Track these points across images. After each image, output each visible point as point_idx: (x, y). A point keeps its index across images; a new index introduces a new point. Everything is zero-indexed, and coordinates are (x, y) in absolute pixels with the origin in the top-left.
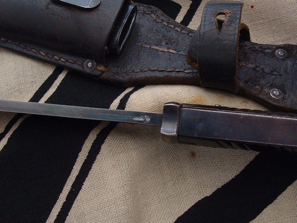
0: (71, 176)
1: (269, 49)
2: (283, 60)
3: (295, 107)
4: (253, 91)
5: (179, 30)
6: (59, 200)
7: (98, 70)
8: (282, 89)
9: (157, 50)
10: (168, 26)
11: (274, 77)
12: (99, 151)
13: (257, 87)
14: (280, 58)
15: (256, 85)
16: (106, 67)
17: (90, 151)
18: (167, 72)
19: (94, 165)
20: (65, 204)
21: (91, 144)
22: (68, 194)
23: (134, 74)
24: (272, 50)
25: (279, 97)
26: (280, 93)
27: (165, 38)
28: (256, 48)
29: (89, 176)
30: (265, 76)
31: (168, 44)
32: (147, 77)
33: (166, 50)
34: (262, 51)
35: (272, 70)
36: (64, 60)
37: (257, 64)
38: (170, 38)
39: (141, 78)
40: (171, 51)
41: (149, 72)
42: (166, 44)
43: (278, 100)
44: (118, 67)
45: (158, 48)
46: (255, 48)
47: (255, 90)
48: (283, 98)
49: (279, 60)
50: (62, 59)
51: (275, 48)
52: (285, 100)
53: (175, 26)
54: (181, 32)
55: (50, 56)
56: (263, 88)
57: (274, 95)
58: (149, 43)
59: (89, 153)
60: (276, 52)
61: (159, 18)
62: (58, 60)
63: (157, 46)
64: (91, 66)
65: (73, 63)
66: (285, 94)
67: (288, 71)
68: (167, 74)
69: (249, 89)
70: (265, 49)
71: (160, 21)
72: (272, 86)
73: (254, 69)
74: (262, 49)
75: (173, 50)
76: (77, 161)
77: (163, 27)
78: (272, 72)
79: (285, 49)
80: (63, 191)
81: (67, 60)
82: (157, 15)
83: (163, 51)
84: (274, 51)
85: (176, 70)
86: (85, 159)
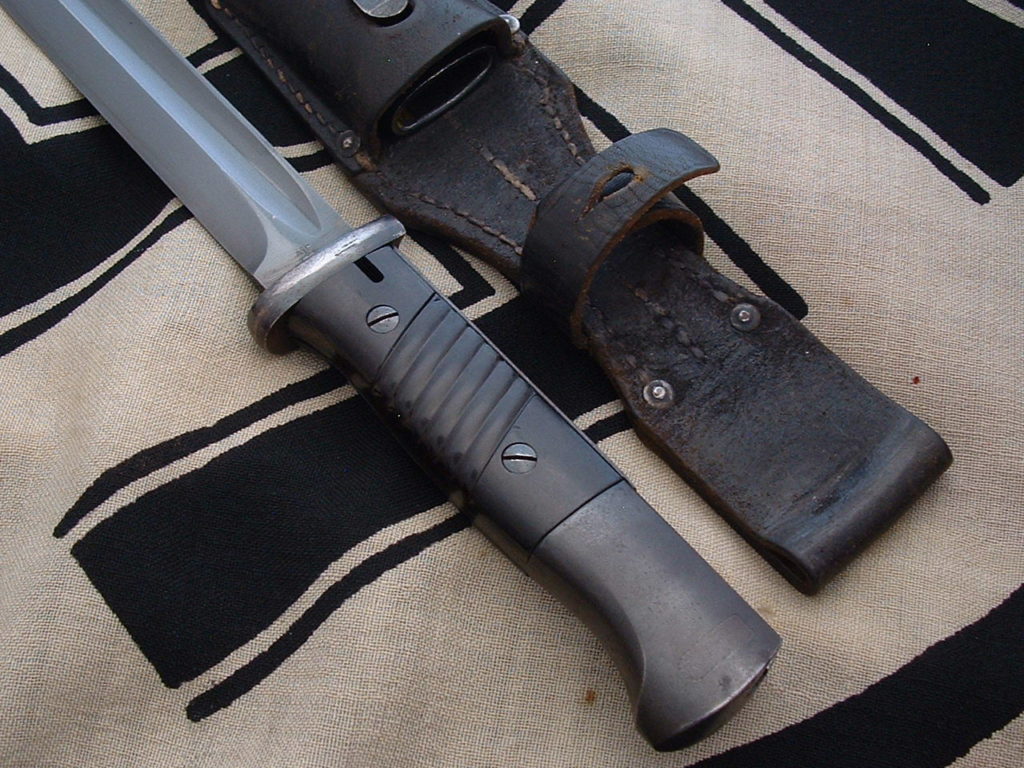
0: (296, 605)
1: (726, 291)
2: (737, 332)
3: (672, 442)
4: (614, 361)
5: (574, 152)
6: (254, 641)
7: (356, 160)
8: (681, 389)
9: (502, 174)
10: (560, 130)
11: (685, 357)
12: (374, 579)
13: (632, 360)
14: (734, 324)
15: (632, 353)
16: (374, 161)
17: (355, 568)
18: (484, 230)
19: (348, 602)
20: (262, 656)
21: (367, 557)
22: (278, 641)
23: (419, 202)
24: (732, 298)
25: (659, 405)
26: (666, 396)
27: (536, 155)
28: (699, 276)
29: (329, 621)
30: (667, 346)
31: (532, 173)
32: (437, 222)
33: (517, 183)
34: (707, 288)
35: (695, 342)
36: (310, 110)
37: (673, 312)
38: (545, 158)
39: (424, 217)
40: (527, 191)
41: (452, 213)
42: (529, 170)
43: (651, 408)
44: (399, 173)
45: (504, 169)
46: (697, 274)
47: (620, 361)
48: (665, 411)
49: (728, 326)
50: (307, 106)
51: (740, 295)
52: (664, 418)
53: (572, 139)
54: (576, 156)
55: (292, 88)
56: (641, 368)
57: (650, 392)
58: (496, 151)
59: (351, 571)
60: (739, 307)
61: (555, 103)
62: (301, 104)
63: (507, 165)
64: (347, 146)
65: (321, 123)
66: (676, 404)
67: (727, 361)
68: (479, 234)
69: (607, 354)
70: (717, 288)
71: (551, 111)
72: (663, 373)
73: (658, 318)
74: (709, 285)
75: (532, 190)
76: (321, 579)
77: (547, 129)
78: (692, 344)
79: (760, 311)
80: (271, 627)
81: (315, 113)
82: (555, 96)
83: (509, 182)
84: (735, 304)
85: (502, 237)
86: (337, 579)
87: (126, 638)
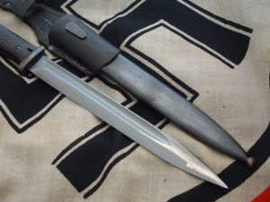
87: (69, 183)
